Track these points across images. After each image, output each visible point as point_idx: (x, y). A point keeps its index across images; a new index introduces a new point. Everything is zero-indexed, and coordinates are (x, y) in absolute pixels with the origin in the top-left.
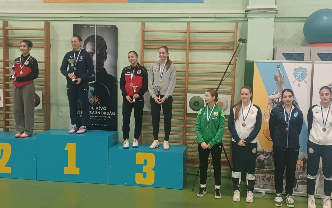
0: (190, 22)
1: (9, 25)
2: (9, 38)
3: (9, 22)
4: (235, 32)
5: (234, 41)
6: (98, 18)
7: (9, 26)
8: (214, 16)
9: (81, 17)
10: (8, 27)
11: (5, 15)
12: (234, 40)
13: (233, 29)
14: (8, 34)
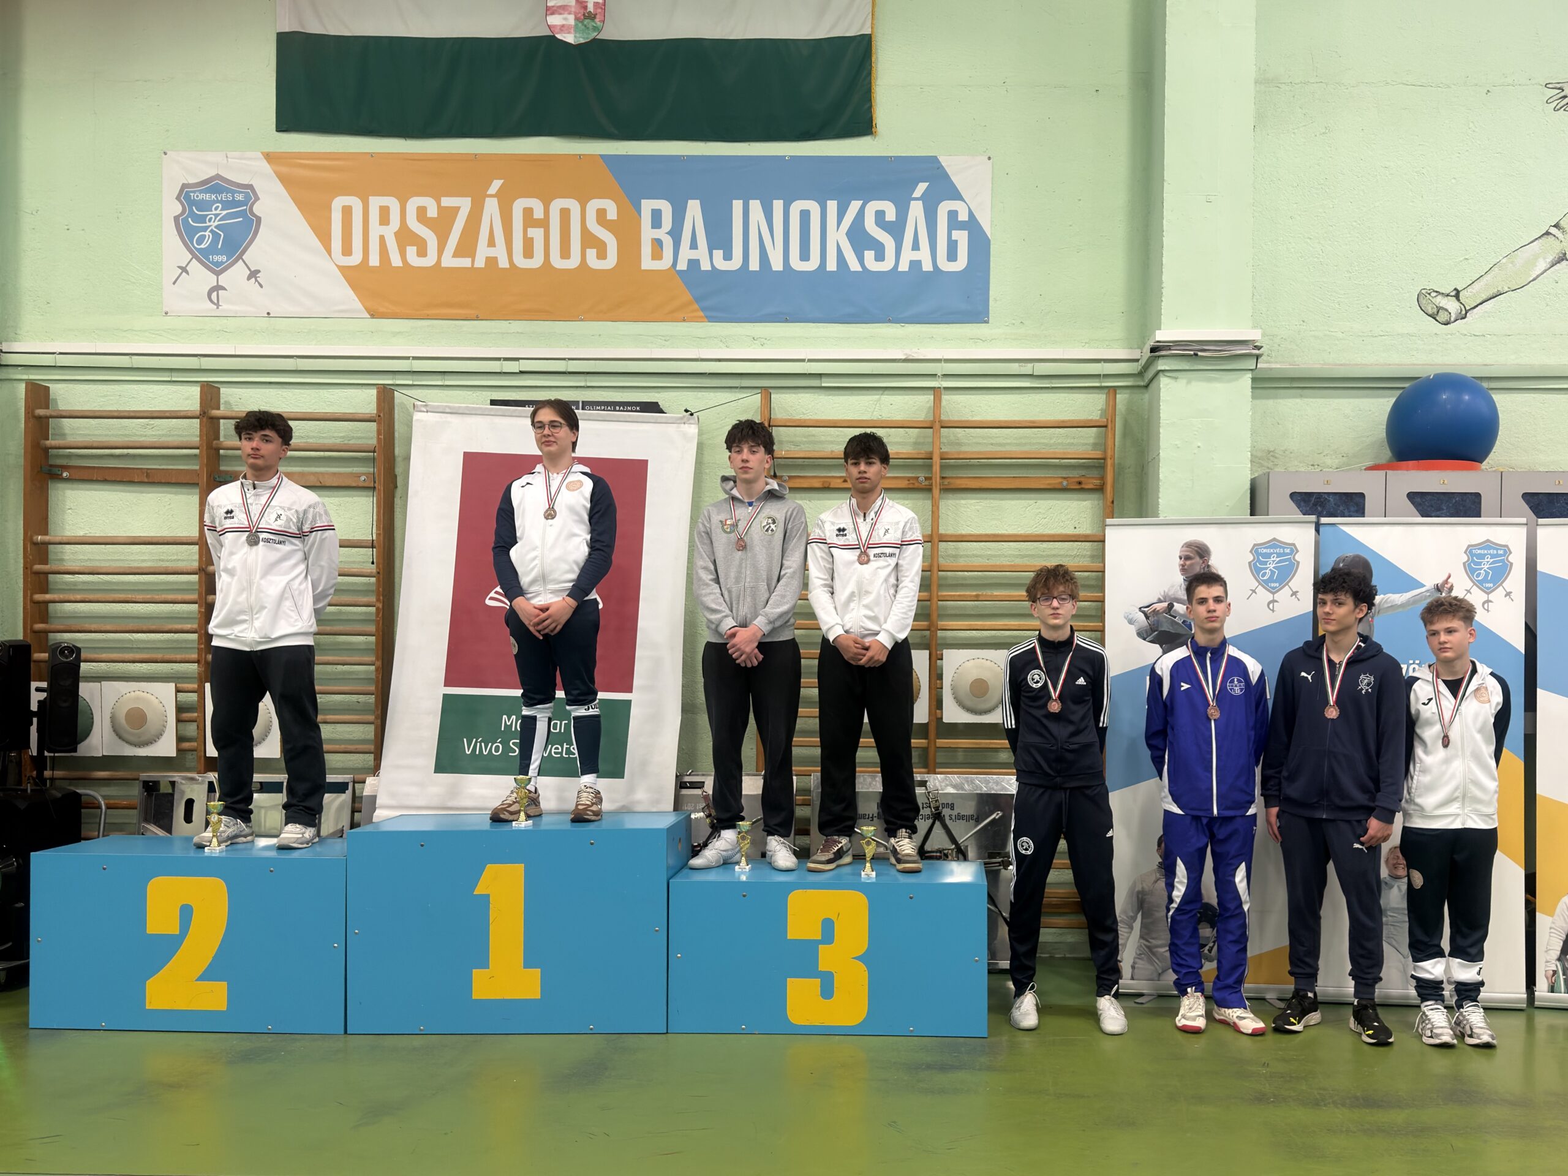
0: (943, 392)
1: (222, 401)
2: (222, 452)
3: (223, 390)
4: (1106, 426)
5: (1104, 459)
6: (589, 377)
7: (222, 407)
8: (1027, 369)
9: (522, 372)
10: (218, 408)
11: (207, 363)
12: (1105, 452)
13: (1095, 415)
14: (218, 438)
